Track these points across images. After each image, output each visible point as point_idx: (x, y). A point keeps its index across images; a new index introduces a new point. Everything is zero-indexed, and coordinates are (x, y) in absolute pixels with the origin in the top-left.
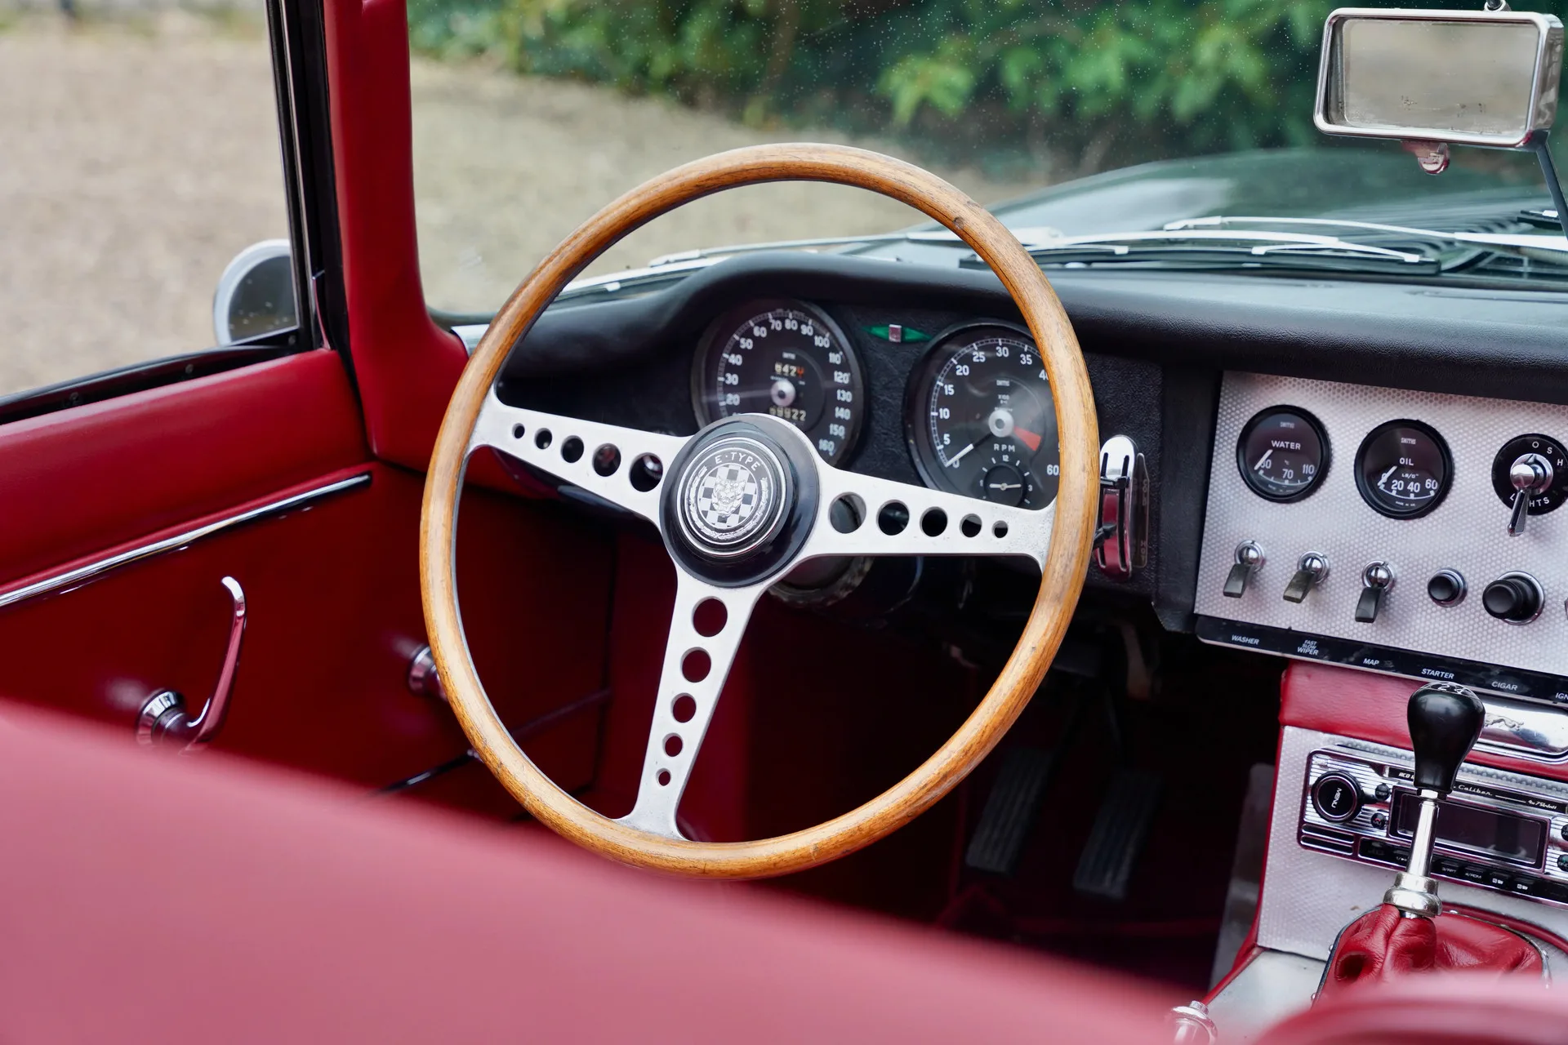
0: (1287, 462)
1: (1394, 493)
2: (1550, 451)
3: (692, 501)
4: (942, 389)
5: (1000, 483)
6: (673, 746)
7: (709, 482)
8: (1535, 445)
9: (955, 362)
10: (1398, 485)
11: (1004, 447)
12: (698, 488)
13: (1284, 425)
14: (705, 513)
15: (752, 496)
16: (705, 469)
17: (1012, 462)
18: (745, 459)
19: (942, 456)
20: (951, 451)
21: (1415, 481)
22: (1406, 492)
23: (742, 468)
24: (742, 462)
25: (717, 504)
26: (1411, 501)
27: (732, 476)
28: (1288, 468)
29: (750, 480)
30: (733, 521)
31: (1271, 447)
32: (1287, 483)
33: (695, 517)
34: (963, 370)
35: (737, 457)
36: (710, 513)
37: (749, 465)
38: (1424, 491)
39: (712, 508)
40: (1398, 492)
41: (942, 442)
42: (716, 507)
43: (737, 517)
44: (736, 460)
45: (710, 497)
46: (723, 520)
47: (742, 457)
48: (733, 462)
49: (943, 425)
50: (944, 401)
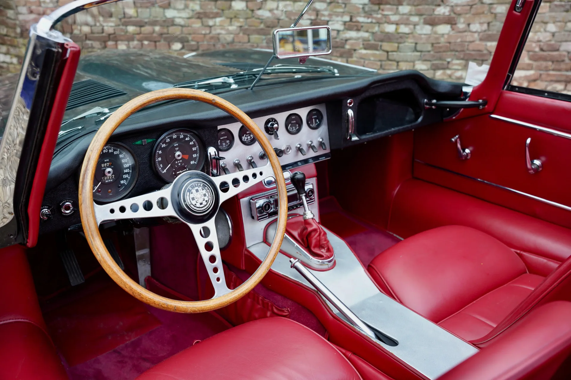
0: (223, 142)
1: (245, 140)
2: (274, 120)
3: (190, 203)
4: (158, 152)
5: (179, 171)
6: (215, 270)
7: (192, 196)
8: (271, 120)
9: (161, 144)
10: (246, 138)
11: (179, 162)
12: (189, 199)
13: (222, 133)
14: (196, 204)
15: (205, 194)
16: (188, 193)
17: (181, 165)
18: (198, 185)
19: (161, 171)
20: (163, 169)
21: (249, 136)
22: (248, 139)
23: (198, 188)
24: (198, 186)
25: (198, 200)
26: (249, 141)
27: (197, 191)
28: (224, 143)
29: (203, 190)
30: (204, 203)
31: (220, 139)
32: (224, 146)
33: (193, 207)
34: (164, 146)
35: (195, 185)
36: (197, 204)
37: (200, 186)
38: (251, 138)
39: (197, 202)
40: (246, 140)
41: (160, 167)
42: (197, 201)
43: (205, 201)
44: (196, 186)
45: (194, 200)
46: (201, 204)
47: (197, 185)
48: (195, 187)
49: (160, 162)
50: (159, 156)
